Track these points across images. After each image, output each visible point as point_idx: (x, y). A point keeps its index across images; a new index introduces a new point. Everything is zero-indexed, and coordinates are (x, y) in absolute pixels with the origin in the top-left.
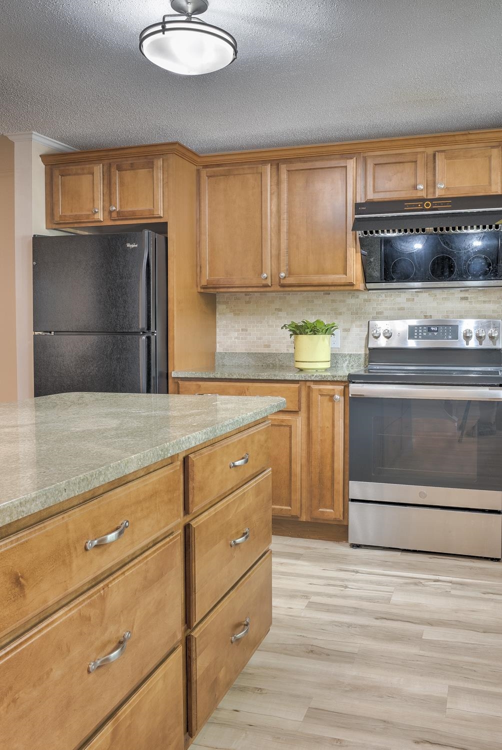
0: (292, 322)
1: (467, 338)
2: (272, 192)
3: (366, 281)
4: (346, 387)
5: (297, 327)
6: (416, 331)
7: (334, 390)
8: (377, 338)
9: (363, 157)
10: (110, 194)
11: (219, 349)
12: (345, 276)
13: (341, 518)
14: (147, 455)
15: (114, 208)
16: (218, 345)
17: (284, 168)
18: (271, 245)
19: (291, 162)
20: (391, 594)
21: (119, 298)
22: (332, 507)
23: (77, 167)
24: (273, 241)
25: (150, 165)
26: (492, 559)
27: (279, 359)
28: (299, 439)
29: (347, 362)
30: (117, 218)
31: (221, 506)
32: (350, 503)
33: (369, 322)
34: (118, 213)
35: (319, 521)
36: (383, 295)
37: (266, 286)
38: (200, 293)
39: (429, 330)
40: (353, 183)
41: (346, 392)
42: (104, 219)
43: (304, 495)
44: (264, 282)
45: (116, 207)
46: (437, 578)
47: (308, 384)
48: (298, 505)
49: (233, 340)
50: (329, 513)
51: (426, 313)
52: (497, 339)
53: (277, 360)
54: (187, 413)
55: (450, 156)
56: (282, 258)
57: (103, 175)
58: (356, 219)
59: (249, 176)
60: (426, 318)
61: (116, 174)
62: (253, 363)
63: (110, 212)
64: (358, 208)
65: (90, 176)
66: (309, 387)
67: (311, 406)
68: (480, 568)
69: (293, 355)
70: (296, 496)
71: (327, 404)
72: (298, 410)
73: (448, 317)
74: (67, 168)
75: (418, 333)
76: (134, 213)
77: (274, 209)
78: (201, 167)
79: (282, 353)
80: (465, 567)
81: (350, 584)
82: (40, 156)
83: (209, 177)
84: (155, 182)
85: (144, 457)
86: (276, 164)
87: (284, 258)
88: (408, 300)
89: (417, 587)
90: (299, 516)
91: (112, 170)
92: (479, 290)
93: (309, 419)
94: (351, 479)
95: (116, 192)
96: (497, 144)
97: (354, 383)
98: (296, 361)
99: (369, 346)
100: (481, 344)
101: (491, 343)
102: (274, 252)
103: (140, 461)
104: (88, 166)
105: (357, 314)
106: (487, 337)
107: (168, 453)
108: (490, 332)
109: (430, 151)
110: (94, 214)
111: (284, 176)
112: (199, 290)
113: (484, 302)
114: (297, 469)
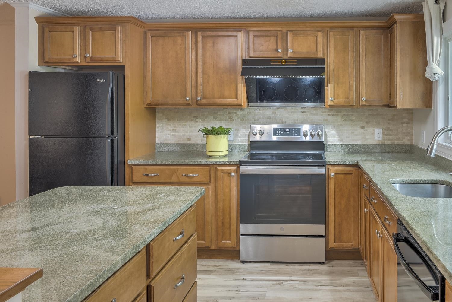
0: (205, 127)
1: (305, 135)
2: (193, 48)
3: (249, 102)
4: (238, 168)
5: (208, 131)
6: (277, 131)
7: (231, 169)
8: (255, 135)
9: (247, 31)
10: (85, 46)
11: (158, 141)
12: (236, 100)
13: (236, 246)
14: (127, 255)
15: (88, 55)
16: (157, 139)
17: (199, 35)
18: (192, 80)
19: (204, 31)
20: (266, 292)
21: (92, 114)
22: (230, 240)
23: (62, 27)
24: (193, 78)
25: (113, 29)
26: (320, 263)
27: (196, 148)
28: (209, 200)
29: (238, 149)
30: (90, 61)
31: (168, 267)
32: (241, 236)
33: (250, 126)
34: (91, 58)
35: (222, 249)
36: (258, 109)
37: (189, 105)
38: (146, 108)
39: (285, 131)
40: (241, 46)
41: (238, 171)
42: (80, 61)
43: (213, 233)
44: (187, 103)
45: (89, 54)
46: (291, 278)
47: (215, 166)
48: (209, 240)
49: (167, 136)
50: (228, 243)
51: (283, 120)
52: (321, 136)
53: (195, 148)
54: (146, 208)
55: (296, 34)
56: (199, 88)
57: (80, 33)
58: (243, 68)
59: (178, 38)
60: (283, 123)
61: (89, 33)
62: (180, 150)
63: (85, 57)
64: (244, 61)
65: (71, 33)
66: (216, 168)
67: (217, 179)
68: (314, 270)
69: (205, 145)
70: (208, 235)
71: (227, 179)
72: (209, 182)
73: (295, 122)
74: (54, 27)
75: (278, 132)
76: (102, 58)
77: (194, 58)
78: (147, 30)
79: (198, 144)
80: (305, 270)
81: (242, 289)
82: (35, 18)
83: (152, 36)
84: (117, 40)
85: (125, 256)
86: (195, 32)
87: (200, 88)
88: (273, 113)
89: (280, 286)
90: (210, 246)
91: (87, 30)
92: (311, 108)
93: (215, 187)
94: (241, 222)
95: (90, 45)
96: (320, 29)
97: (242, 165)
98: (207, 151)
99: (250, 140)
100: (313, 139)
101: (318, 138)
102: (193, 84)
103: (123, 260)
104: (69, 27)
105: (243, 120)
106: (316, 135)
107: (139, 248)
108: (317, 132)
109: (284, 30)
110: (74, 58)
111: (200, 39)
112: (146, 106)
113: (314, 114)
114: (209, 218)
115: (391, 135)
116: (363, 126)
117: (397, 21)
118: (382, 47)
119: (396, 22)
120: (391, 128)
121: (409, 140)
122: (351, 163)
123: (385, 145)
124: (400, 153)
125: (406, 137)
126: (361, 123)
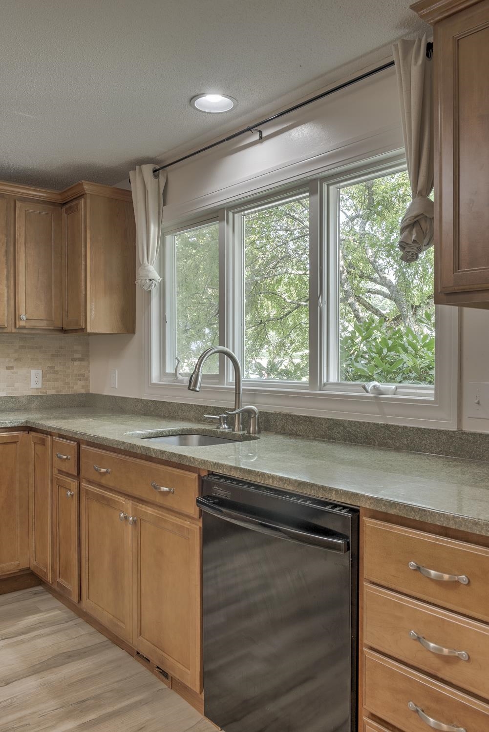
115: (56, 380)
116: (11, 365)
117: (86, 194)
118: (53, 234)
119: (82, 195)
120: (56, 368)
121: (83, 387)
122: (15, 424)
123: (47, 396)
124: (71, 407)
125: (79, 383)
126: (7, 360)
